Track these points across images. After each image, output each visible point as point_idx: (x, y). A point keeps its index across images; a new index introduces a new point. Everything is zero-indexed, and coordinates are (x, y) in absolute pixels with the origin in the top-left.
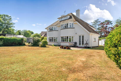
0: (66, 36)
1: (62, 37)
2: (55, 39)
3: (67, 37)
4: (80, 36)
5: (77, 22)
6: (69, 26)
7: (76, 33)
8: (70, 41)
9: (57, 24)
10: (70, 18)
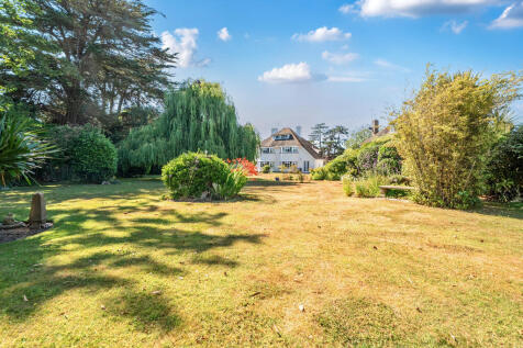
1: (283, 162)
3: (291, 162)
4: (305, 162)
6: (293, 151)
7: (301, 159)
9: (273, 145)
10: (291, 138)
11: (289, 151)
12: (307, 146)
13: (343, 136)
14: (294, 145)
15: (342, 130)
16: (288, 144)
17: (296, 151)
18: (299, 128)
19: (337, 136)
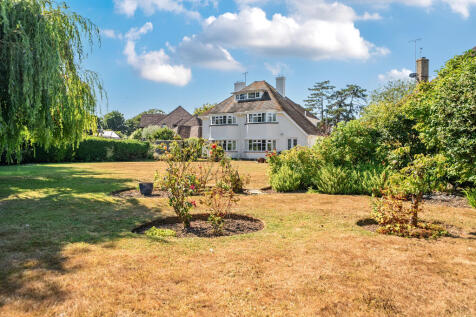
0: (262, 139)
1: (250, 141)
2: (230, 145)
3: (264, 141)
4: (289, 140)
5: (284, 113)
6: (267, 120)
7: (282, 134)
8: (270, 149)
9: (233, 110)
10: (266, 97)
11: (261, 119)
12: (298, 114)
13: (357, 102)
14: (270, 108)
15: (356, 92)
16: (260, 108)
17: (273, 121)
18: (280, 80)
19: (347, 101)
